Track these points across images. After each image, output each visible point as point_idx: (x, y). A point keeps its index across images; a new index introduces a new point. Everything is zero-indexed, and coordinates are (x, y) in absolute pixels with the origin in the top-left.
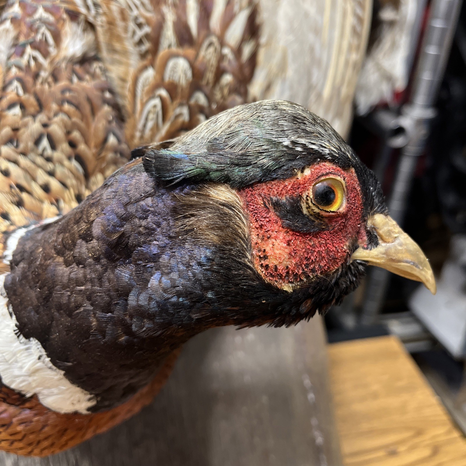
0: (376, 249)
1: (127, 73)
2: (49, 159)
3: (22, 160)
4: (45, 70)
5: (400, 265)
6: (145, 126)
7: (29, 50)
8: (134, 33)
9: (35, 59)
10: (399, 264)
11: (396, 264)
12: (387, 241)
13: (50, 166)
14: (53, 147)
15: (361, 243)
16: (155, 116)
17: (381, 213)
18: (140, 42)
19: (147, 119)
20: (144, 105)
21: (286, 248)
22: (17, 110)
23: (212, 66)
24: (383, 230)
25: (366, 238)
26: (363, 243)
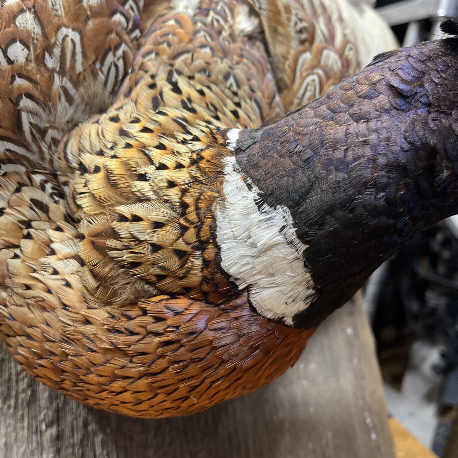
1: (288, 53)
2: (235, 94)
3: (213, 87)
4: (226, 31)
6: (304, 95)
7: (212, 14)
8: (296, 24)
9: (218, 21)
13: (236, 100)
14: (239, 86)
16: (313, 88)
18: (300, 31)
19: (306, 90)
20: (303, 79)
22: (208, 50)
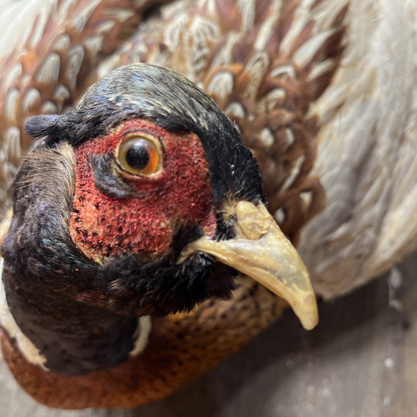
0: (226, 242)
5: (256, 271)
10: (254, 268)
11: (250, 268)
12: (249, 236)
15: (207, 231)
17: (250, 201)
21: (95, 212)
23: (256, 79)
24: (243, 221)
25: (215, 226)
26: (211, 232)
